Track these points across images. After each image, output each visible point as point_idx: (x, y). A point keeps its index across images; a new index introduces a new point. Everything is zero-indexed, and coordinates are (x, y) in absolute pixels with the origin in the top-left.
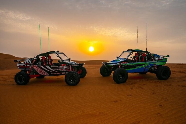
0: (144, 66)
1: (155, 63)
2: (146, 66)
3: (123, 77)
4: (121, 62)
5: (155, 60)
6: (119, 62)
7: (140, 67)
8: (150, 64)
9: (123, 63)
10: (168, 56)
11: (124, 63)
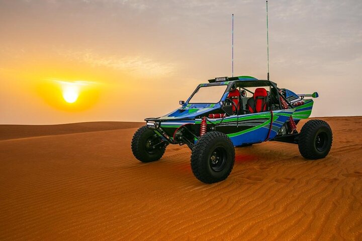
0: (267, 123)
1: (292, 113)
2: (271, 124)
3: (220, 162)
4: (207, 115)
5: (291, 106)
6: (201, 116)
7: (257, 127)
8: (281, 118)
9: (212, 118)
10: (316, 95)
11: (215, 118)
